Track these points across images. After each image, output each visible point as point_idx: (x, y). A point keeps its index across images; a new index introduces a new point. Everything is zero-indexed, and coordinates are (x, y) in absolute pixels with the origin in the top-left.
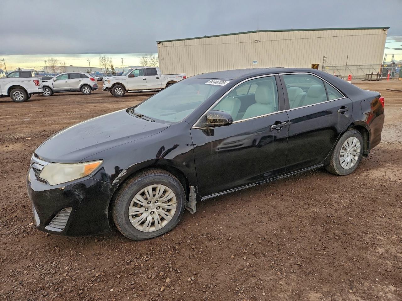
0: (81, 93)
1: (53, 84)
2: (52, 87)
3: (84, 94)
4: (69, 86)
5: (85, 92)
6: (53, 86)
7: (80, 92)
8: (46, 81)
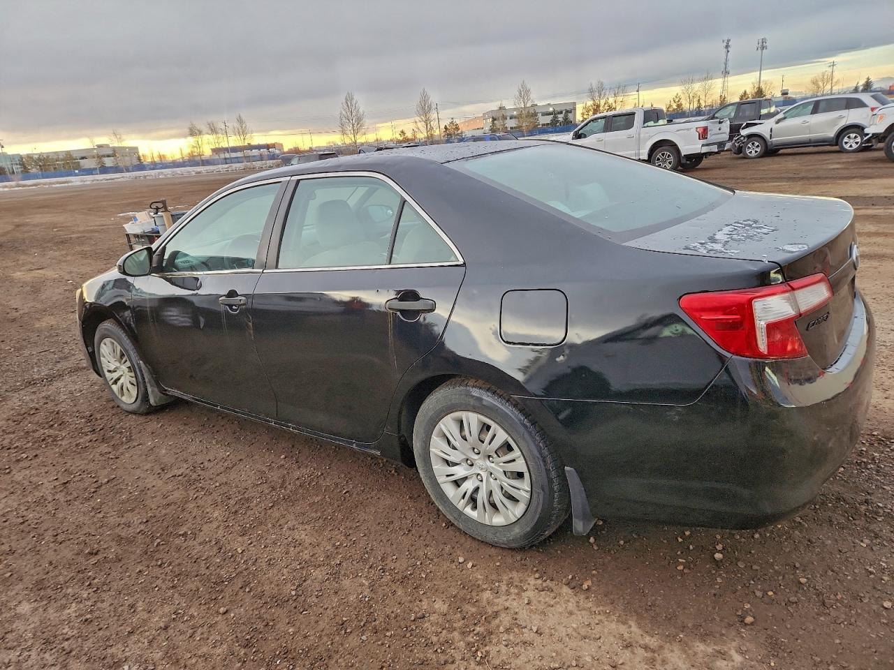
0: (836, 148)
1: (771, 129)
2: (767, 136)
3: (843, 151)
4: (808, 131)
5: (847, 147)
6: (771, 135)
7: (832, 145)
8: (760, 124)
